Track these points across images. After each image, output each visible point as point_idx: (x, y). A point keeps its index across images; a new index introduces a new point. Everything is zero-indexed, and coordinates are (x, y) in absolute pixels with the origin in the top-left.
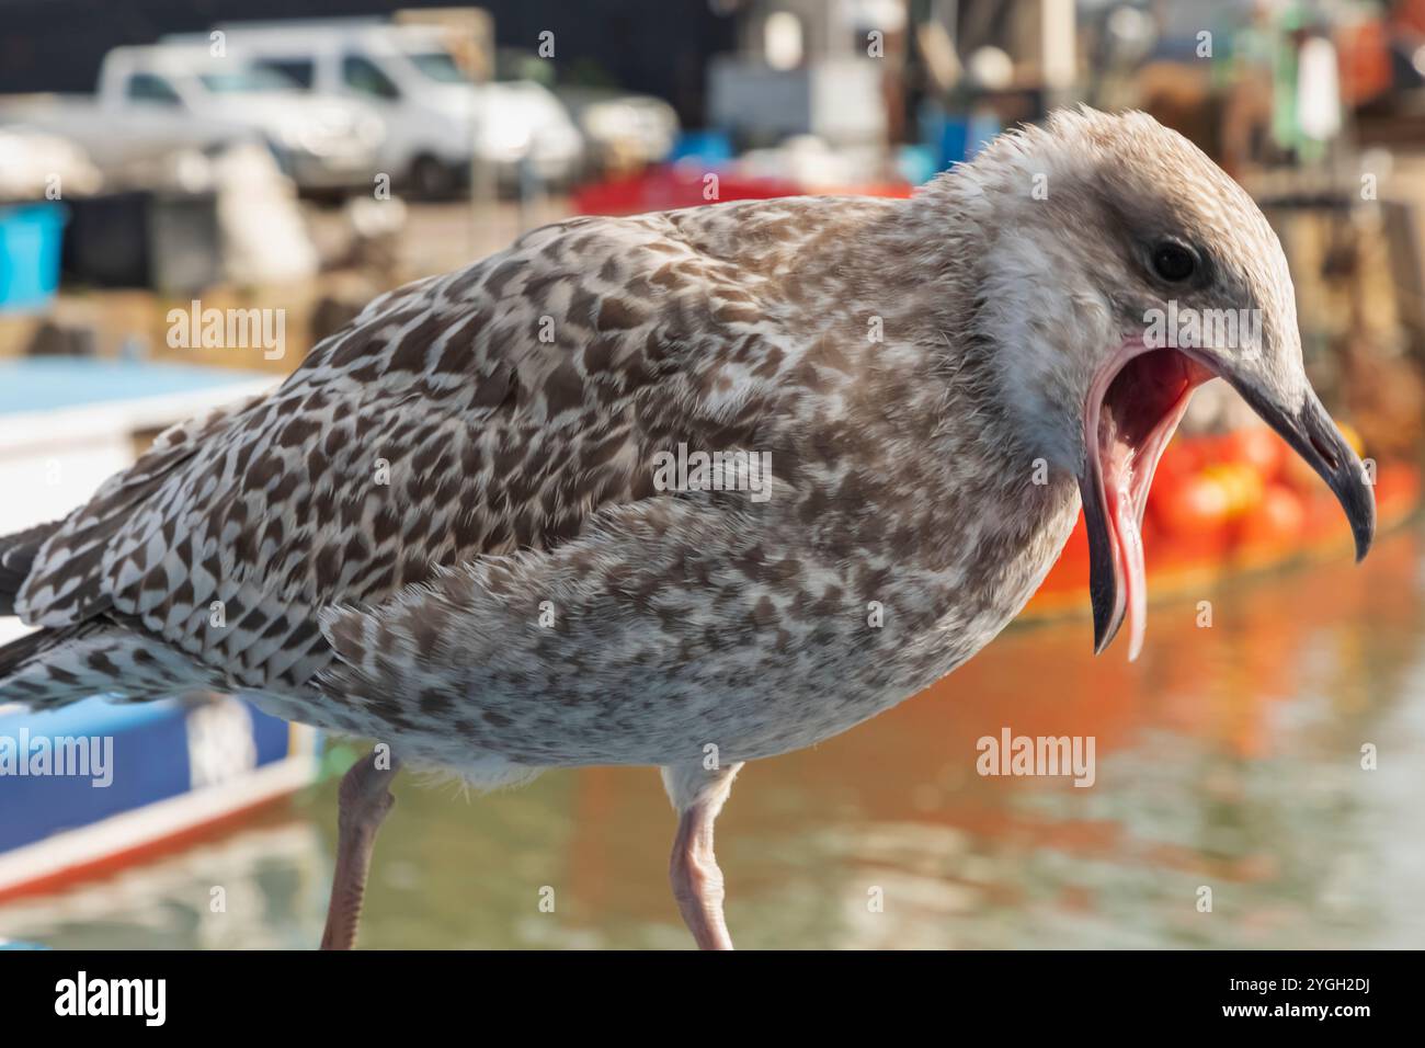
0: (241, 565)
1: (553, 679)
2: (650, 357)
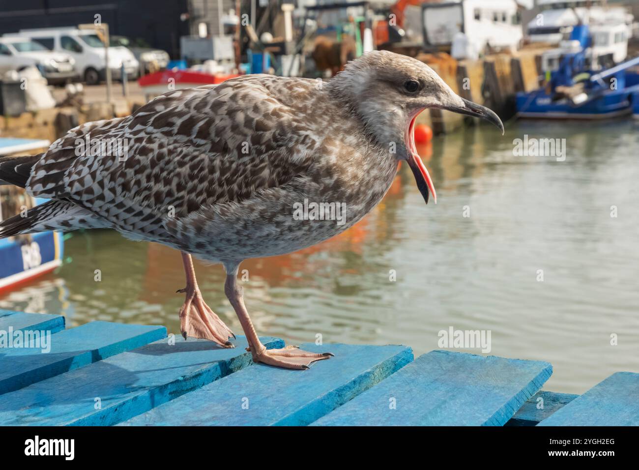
0: (125, 192)
2: (274, 141)
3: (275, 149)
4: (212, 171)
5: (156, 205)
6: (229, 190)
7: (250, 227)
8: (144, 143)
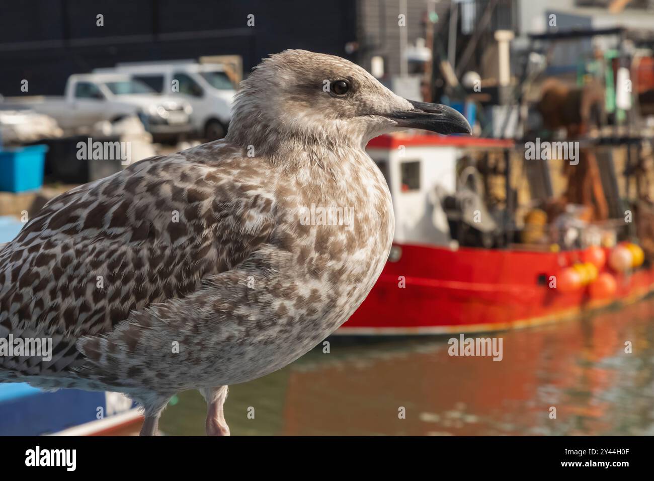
1: (190, 354)
2: (215, 211)
3: (219, 221)
4: (139, 264)
5: (67, 328)
6: (164, 287)
7: (203, 328)
8: (41, 251)
